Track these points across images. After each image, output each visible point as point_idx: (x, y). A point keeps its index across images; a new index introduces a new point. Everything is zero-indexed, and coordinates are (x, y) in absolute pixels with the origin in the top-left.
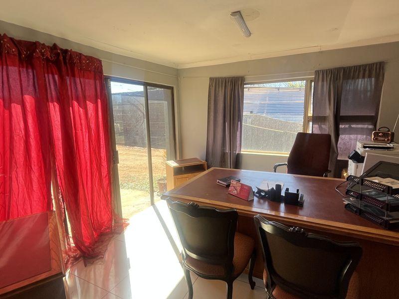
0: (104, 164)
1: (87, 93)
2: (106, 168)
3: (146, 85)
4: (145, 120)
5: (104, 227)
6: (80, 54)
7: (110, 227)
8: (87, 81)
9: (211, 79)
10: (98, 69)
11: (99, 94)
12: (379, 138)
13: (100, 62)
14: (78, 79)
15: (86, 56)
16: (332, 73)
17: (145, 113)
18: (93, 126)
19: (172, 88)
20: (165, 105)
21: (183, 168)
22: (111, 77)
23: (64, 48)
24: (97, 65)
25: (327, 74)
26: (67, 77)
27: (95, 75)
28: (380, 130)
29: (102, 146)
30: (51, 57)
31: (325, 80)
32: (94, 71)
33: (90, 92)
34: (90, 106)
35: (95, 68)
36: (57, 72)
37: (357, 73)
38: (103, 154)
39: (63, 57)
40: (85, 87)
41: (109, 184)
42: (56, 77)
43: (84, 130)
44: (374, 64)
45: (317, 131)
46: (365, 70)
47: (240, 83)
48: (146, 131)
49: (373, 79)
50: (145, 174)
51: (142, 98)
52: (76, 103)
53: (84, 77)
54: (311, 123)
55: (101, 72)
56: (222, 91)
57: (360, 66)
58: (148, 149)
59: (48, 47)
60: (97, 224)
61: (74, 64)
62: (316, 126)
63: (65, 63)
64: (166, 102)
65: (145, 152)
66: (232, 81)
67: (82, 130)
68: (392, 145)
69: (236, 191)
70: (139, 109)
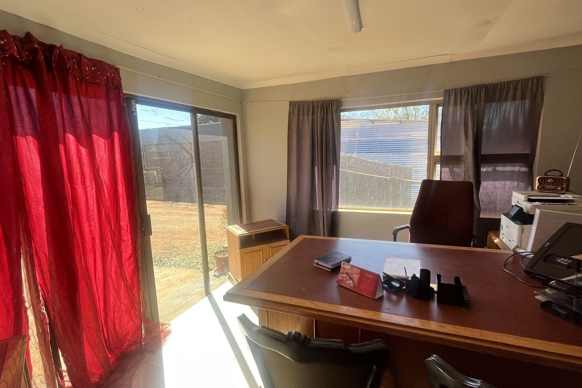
0: (126, 236)
1: (94, 121)
2: (130, 244)
3: (194, 111)
4: (194, 164)
5: (127, 343)
6: (80, 55)
7: (137, 341)
8: (93, 101)
9: (292, 104)
10: (113, 84)
11: (116, 123)
12: (548, 187)
13: (117, 70)
14: (76, 97)
15: (90, 60)
16: (468, 92)
17: (194, 155)
18: (104, 176)
19: (234, 118)
20: (224, 141)
21: (254, 236)
22: (136, 96)
23: (48, 42)
24: (111, 74)
25: (461, 95)
26: (54, 93)
27: (108, 91)
28: (547, 173)
29: (122, 208)
30: (19, 54)
31: (459, 103)
32: (107, 86)
33: (99, 120)
34: (100, 144)
35: (107, 80)
36: (34, 84)
37: (505, 92)
38: (124, 221)
39: (45, 57)
40: (89, 111)
41: (136, 270)
42: (33, 92)
43: (88, 183)
44: (529, 79)
45: (447, 178)
46: (516, 89)
47: (334, 108)
48: (196, 182)
49: (527, 101)
50: (194, 242)
51: (189, 131)
52: (71, 138)
53: (87, 94)
54: (438, 166)
55: (119, 87)
56: (308, 122)
57: (509, 83)
58: (199, 206)
59: (15, 37)
60: (115, 340)
61: (68, 70)
62: (446, 170)
63: (50, 68)
64: (226, 138)
65: (195, 210)
66: (322, 106)
67: (84, 183)
68: (570, 197)
69: (351, 282)
70: (184, 148)
